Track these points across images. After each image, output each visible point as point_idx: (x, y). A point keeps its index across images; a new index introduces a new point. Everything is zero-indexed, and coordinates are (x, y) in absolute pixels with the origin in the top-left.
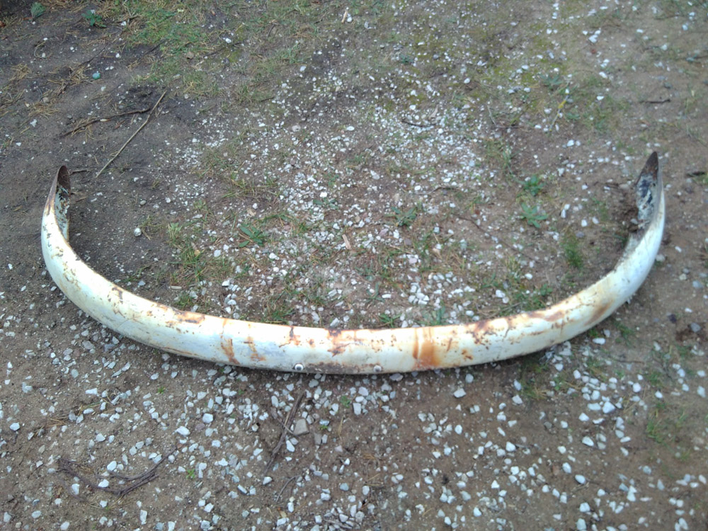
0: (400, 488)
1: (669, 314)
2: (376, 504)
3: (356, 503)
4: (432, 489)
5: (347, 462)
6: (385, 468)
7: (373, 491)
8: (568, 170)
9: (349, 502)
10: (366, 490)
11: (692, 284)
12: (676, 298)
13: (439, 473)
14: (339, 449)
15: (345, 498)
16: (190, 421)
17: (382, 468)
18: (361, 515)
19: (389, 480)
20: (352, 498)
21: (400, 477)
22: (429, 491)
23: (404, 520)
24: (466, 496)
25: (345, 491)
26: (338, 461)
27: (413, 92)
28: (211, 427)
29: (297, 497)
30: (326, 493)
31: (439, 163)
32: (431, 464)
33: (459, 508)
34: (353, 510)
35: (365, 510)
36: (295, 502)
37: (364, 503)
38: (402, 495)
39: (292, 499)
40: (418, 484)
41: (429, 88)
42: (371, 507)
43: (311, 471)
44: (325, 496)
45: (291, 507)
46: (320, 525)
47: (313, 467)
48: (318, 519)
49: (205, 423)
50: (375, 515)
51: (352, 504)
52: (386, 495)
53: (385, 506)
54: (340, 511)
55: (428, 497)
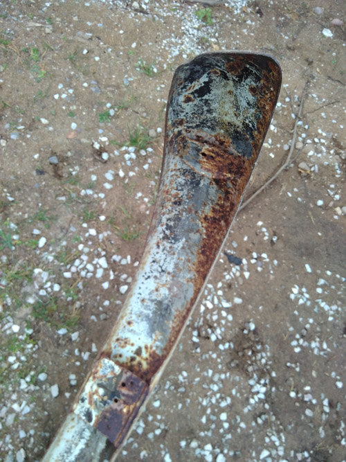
4: (131, 440)
22: (132, 443)
33: (150, 418)
55: (136, 445)
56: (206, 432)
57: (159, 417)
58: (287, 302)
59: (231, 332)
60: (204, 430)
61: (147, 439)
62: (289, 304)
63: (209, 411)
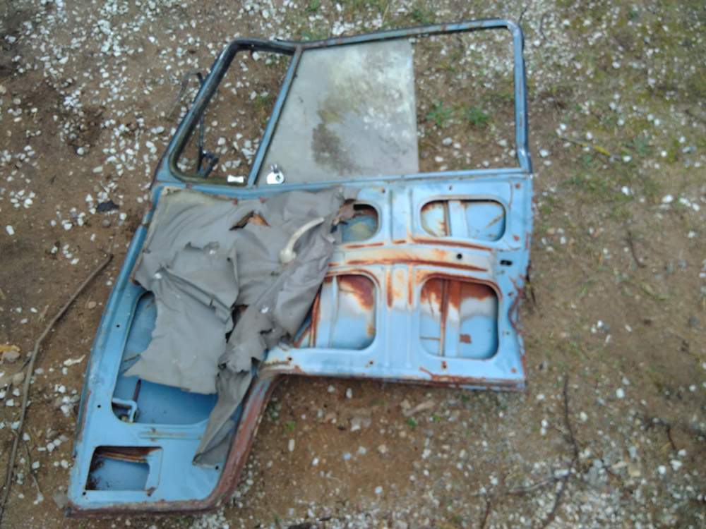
24: (181, 64)
58: (39, 188)
59: (104, 138)
62: (36, 187)
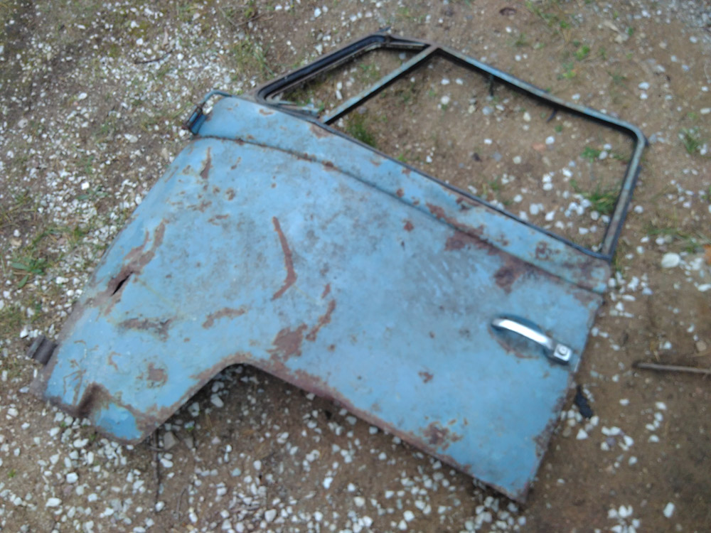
0: (289, 446)
1: (471, 154)
2: (272, 473)
3: (253, 481)
4: (319, 430)
5: (229, 448)
6: (268, 435)
7: (265, 462)
8: (326, 45)
9: (247, 484)
10: (258, 465)
11: (482, 113)
12: (473, 134)
13: (319, 413)
14: (216, 440)
15: (241, 481)
16: (55, 490)
17: (265, 437)
18: (263, 489)
19: (276, 444)
20: (248, 479)
21: (285, 435)
22: (316, 434)
23: (305, 472)
25: (239, 476)
26: (220, 453)
27: (134, 24)
28: (80, 484)
29: (195, 507)
30: (221, 487)
31: (193, 94)
32: (309, 408)
33: (350, 434)
34: (253, 489)
35: (265, 483)
36: (195, 511)
37: (260, 477)
38: (294, 450)
39: (191, 510)
40: (304, 433)
41: (148, 12)
42: (269, 477)
43: (198, 475)
44: (221, 491)
45: (193, 518)
46: (229, 518)
47: (198, 471)
48: (224, 514)
49: (72, 484)
50: (277, 482)
51: (250, 484)
52: (279, 459)
53: (281, 469)
54: (242, 495)
55: (318, 439)
56: (379, 506)
57: (357, 442)
60: (379, 502)
61: (330, 446)
63: (401, 493)
